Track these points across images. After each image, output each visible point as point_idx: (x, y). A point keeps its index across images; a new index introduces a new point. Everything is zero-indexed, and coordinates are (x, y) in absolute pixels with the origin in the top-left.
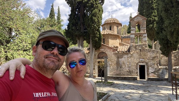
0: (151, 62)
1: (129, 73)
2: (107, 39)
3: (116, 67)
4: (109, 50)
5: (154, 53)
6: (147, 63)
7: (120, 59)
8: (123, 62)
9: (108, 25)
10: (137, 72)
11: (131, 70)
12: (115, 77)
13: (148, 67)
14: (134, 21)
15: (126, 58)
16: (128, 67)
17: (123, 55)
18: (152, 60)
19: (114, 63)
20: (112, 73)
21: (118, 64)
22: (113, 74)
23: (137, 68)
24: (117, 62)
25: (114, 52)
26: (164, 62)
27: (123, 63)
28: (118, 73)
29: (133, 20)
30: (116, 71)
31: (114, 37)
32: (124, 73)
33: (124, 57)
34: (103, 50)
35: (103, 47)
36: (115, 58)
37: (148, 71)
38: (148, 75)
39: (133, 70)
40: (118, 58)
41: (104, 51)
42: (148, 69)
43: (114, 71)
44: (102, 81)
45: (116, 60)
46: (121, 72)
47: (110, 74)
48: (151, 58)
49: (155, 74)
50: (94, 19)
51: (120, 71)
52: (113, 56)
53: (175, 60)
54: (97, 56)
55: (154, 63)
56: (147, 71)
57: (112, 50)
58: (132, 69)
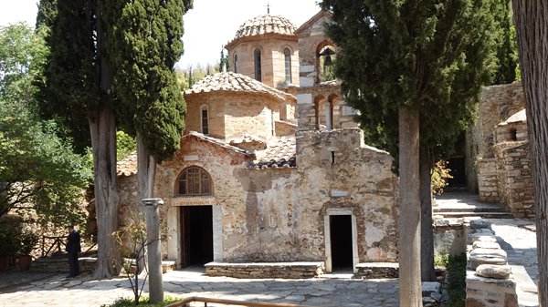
0: (373, 204)
1: (294, 249)
2: (218, 112)
3: (245, 224)
4: (216, 160)
5: (382, 167)
6: (357, 208)
7: (260, 195)
8: (272, 204)
9: (249, 46)
10: (323, 246)
11: (301, 237)
12: (236, 268)
13: (362, 223)
14: (308, 35)
15: (282, 189)
16: (289, 225)
17: (270, 176)
18: (377, 192)
19: (239, 209)
20: (231, 250)
21: (252, 212)
22: (235, 255)
23: (321, 229)
24: (248, 204)
25: (238, 166)
26: (487, 184)
27: (273, 210)
28: (252, 249)
29: (304, 33)
30: (244, 243)
31: (247, 101)
32: (276, 250)
33: (273, 186)
34: (196, 158)
35: (193, 146)
36: (241, 189)
37: (361, 238)
38: (362, 253)
39: (308, 236)
40: (252, 189)
41: (201, 165)
42: (361, 230)
43: (240, 241)
44: (137, 297)
45: (244, 197)
46: (265, 248)
47: (226, 255)
48: (373, 187)
49: (386, 250)
50: (131, 41)
51: (260, 241)
52: (234, 182)
53: (516, 180)
54: (173, 184)
55: (382, 205)
56: (359, 236)
57: (228, 159)
58: (304, 232)
